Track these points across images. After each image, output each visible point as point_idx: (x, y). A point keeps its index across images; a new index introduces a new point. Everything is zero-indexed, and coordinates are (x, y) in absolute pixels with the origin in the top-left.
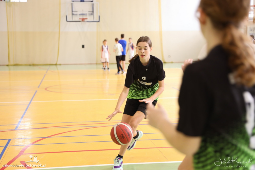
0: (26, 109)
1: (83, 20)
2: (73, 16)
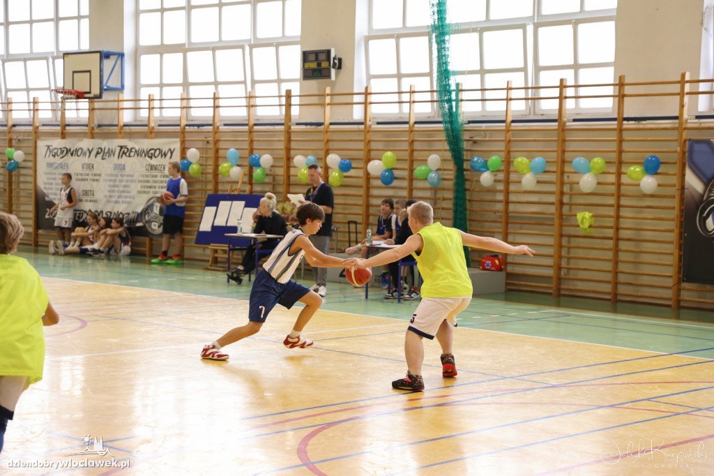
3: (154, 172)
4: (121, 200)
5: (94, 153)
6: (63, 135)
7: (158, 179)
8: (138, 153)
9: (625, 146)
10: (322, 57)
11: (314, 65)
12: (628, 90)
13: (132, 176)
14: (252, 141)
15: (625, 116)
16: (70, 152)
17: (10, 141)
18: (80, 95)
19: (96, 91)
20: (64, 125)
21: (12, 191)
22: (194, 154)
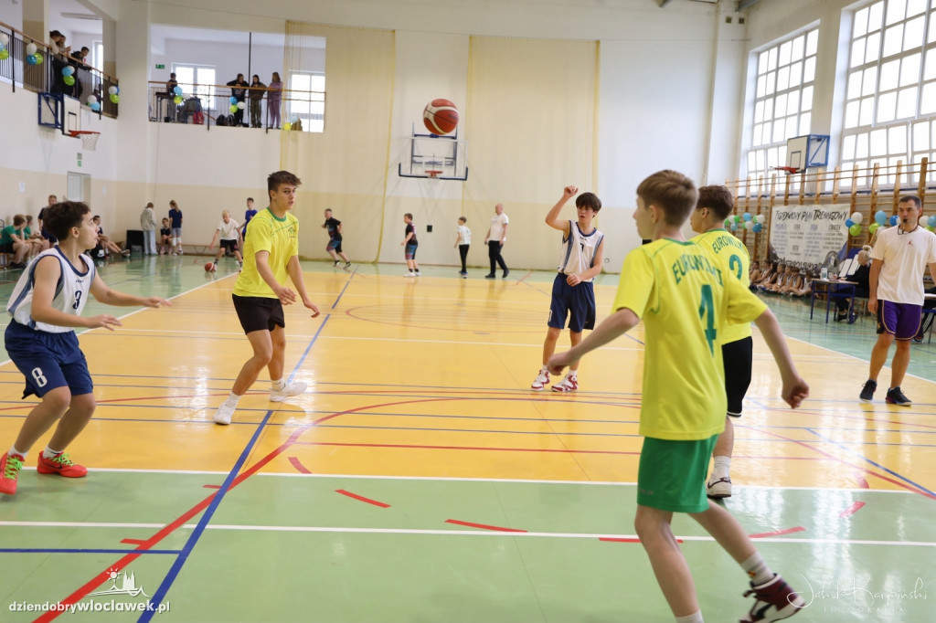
0: (307, 352)
1: (433, 174)
2: (414, 165)
3: (833, 231)
4: (813, 253)
5: (801, 215)
6: (786, 203)
7: (835, 237)
8: (826, 216)
13: (820, 234)
16: (788, 216)
17: (759, 208)
18: (792, 171)
19: (802, 167)
20: (787, 195)
21: (756, 246)
22: (857, 217)
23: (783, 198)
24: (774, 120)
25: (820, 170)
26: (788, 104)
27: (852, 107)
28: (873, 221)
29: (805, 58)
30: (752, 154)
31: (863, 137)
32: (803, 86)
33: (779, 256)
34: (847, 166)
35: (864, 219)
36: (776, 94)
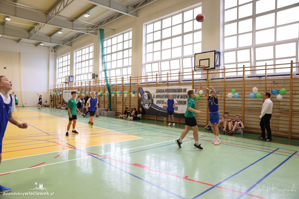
5: (69, 92)
6: (66, 90)
9: (131, 89)
10: (94, 75)
11: (93, 76)
12: (132, 79)
14: (86, 90)
15: (131, 83)
16: (66, 92)
17: (60, 91)
18: (66, 83)
19: (68, 82)
20: (66, 88)
21: (60, 99)
22: (79, 92)
23: (65, 89)
24: (63, 72)
25: (72, 83)
26: (65, 69)
27: (77, 70)
28: (82, 93)
29: (68, 60)
30: (59, 79)
31: (80, 76)
32: (68, 66)
33: (65, 101)
34: (77, 82)
35: (80, 93)
36: (63, 67)
